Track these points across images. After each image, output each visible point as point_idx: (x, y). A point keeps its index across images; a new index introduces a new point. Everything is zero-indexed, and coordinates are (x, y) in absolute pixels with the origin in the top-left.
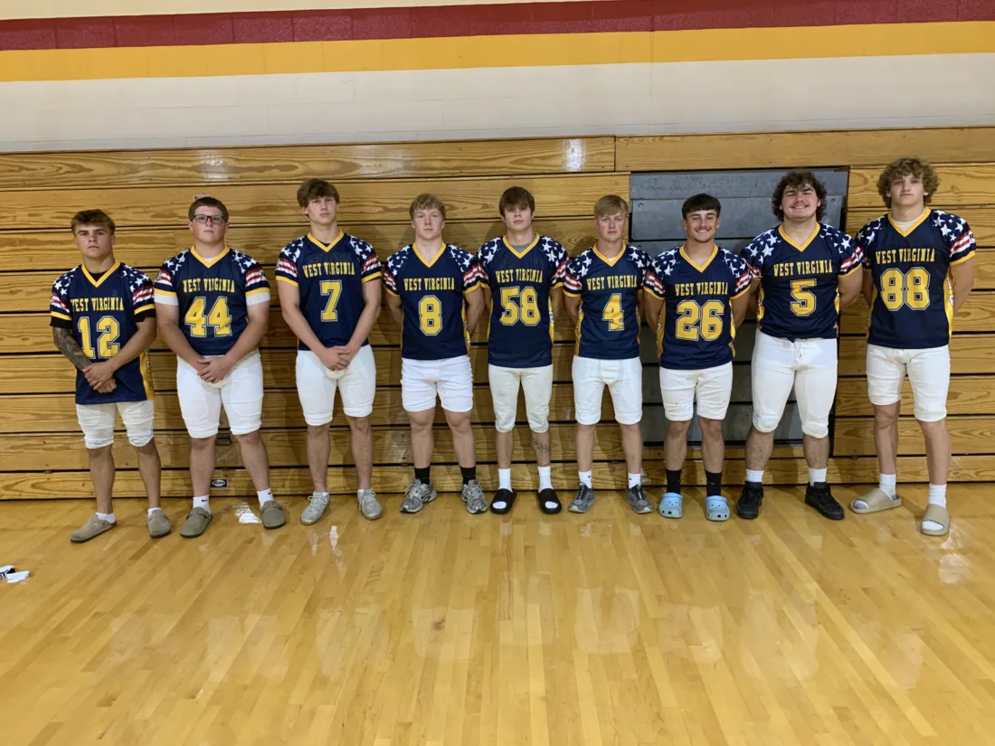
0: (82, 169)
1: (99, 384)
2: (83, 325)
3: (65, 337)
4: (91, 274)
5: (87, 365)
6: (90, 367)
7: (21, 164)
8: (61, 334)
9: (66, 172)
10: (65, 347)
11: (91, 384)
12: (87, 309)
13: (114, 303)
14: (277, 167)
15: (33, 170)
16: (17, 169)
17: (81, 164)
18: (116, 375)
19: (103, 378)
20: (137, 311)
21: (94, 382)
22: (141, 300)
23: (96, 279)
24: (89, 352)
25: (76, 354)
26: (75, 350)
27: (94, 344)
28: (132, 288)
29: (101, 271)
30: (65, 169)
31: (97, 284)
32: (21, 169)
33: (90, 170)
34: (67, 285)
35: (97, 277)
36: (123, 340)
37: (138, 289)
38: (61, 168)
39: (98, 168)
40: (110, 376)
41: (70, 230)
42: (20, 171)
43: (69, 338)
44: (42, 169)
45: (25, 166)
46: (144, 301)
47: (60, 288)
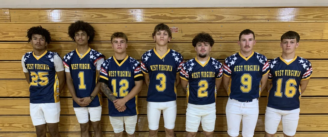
0: (102, 16)
1: (120, 108)
2: (114, 82)
3: (106, 87)
4: (118, 60)
5: (115, 100)
6: (117, 100)
7: (75, 14)
8: (105, 86)
9: (96, 18)
10: (106, 92)
11: (116, 108)
12: (116, 76)
13: (127, 73)
14: (188, 17)
15: (81, 16)
16: (74, 16)
17: (102, 14)
18: (127, 104)
19: (122, 105)
20: (136, 76)
21: (118, 107)
22: (137, 72)
23: (120, 63)
24: (115, 94)
25: (110, 95)
26: (110, 93)
27: (118, 91)
28: (134, 68)
29: (122, 59)
30: (95, 16)
31: (120, 65)
32: (76, 16)
33: (106, 17)
34: (108, 65)
35: (120, 62)
36: (129, 90)
37: (136, 68)
38: (93, 16)
39: (110, 16)
40: (124, 104)
41: (111, 42)
42: (75, 16)
43: (107, 88)
44: (85, 16)
45: (77, 14)
46: (138, 73)
47: (105, 66)
